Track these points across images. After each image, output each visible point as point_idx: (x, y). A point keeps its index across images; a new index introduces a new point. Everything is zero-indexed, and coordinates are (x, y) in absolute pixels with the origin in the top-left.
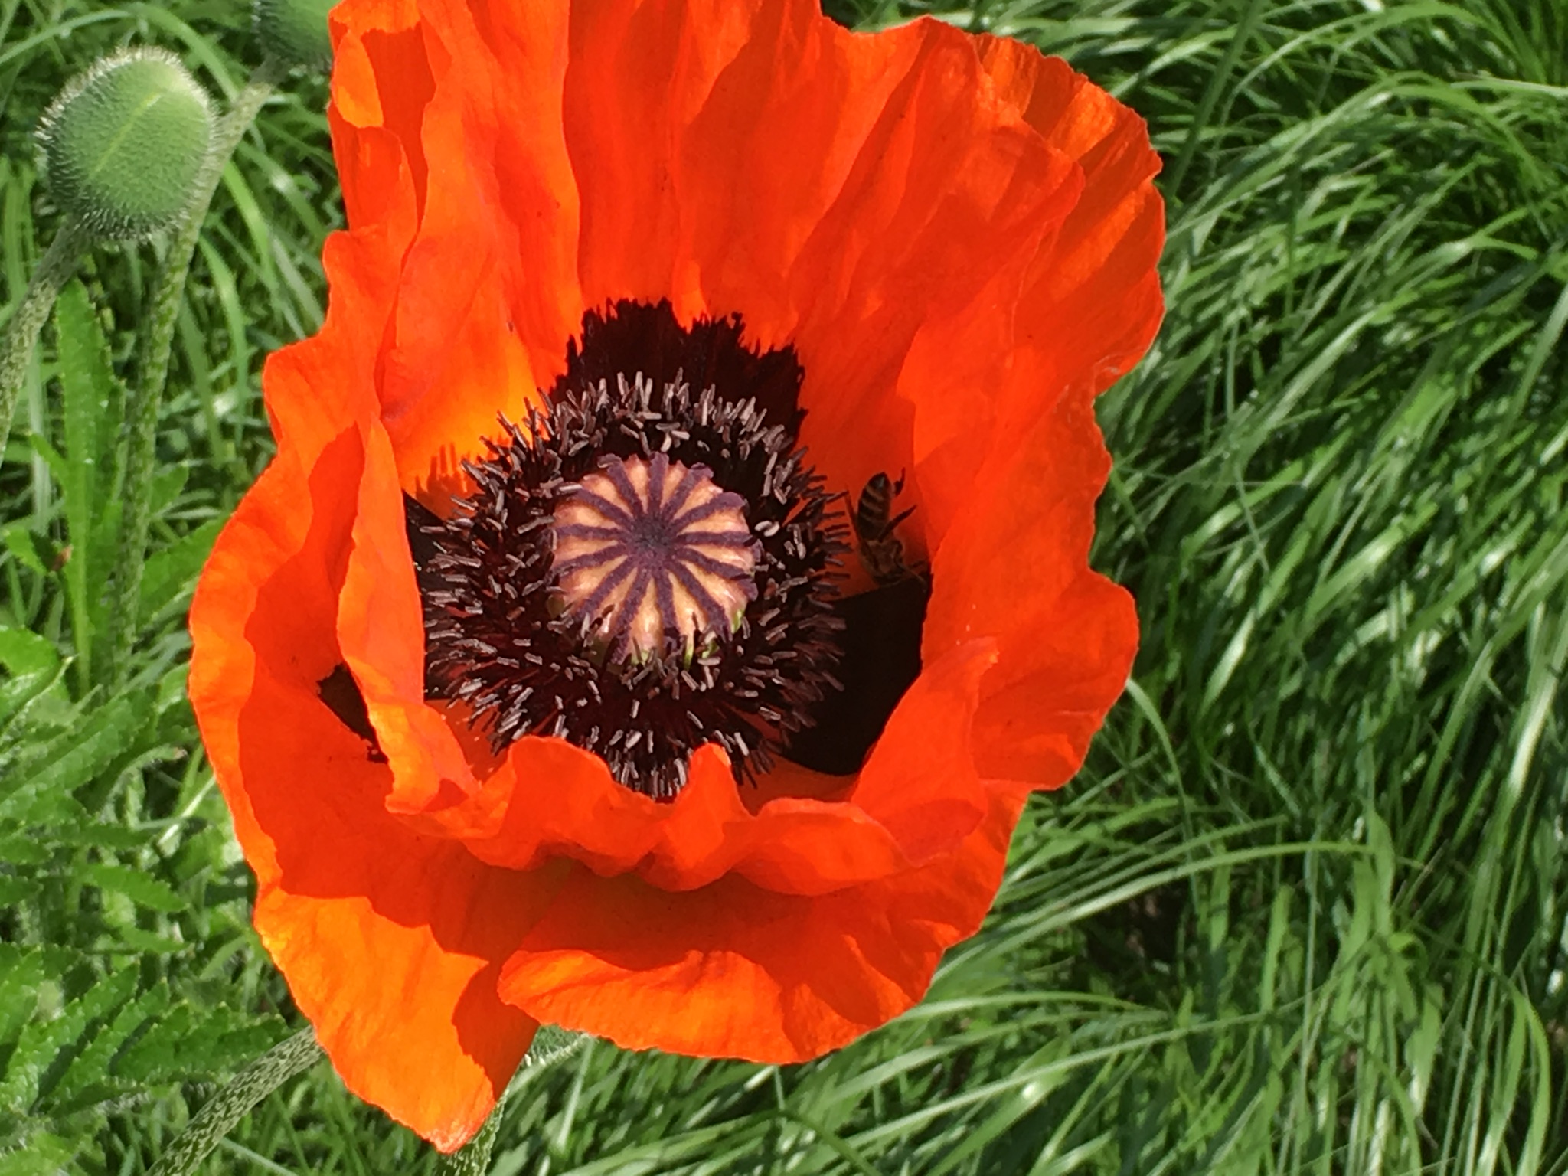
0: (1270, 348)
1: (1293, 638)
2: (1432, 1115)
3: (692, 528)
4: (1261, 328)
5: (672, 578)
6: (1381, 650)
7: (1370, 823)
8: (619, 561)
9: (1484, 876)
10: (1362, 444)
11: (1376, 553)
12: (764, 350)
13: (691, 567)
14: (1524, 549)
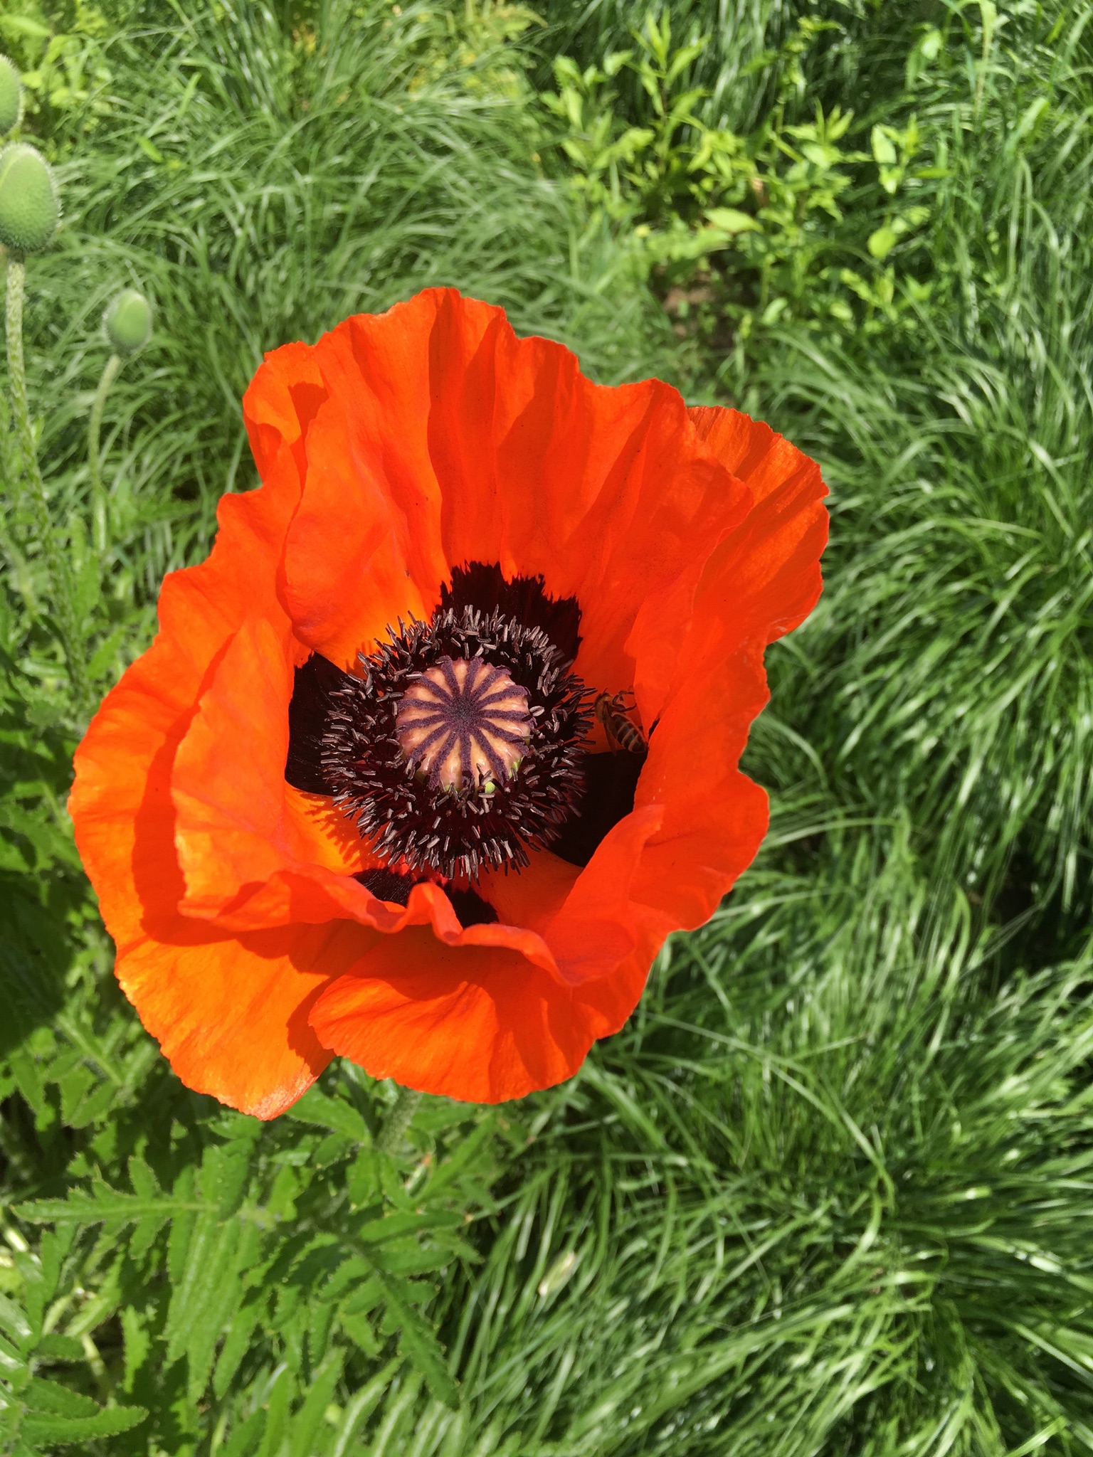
0: (877, 622)
1: (878, 734)
2: (919, 930)
3: (490, 707)
4: (873, 615)
5: (472, 739)
6: (911, 744)
7: (902, 810)
8: (440, 724)
9: (946, 835)
10: (911, 662)
11: (913, 705)
12: (556, 599)
13: (485, 732)
14: (973, 708)
